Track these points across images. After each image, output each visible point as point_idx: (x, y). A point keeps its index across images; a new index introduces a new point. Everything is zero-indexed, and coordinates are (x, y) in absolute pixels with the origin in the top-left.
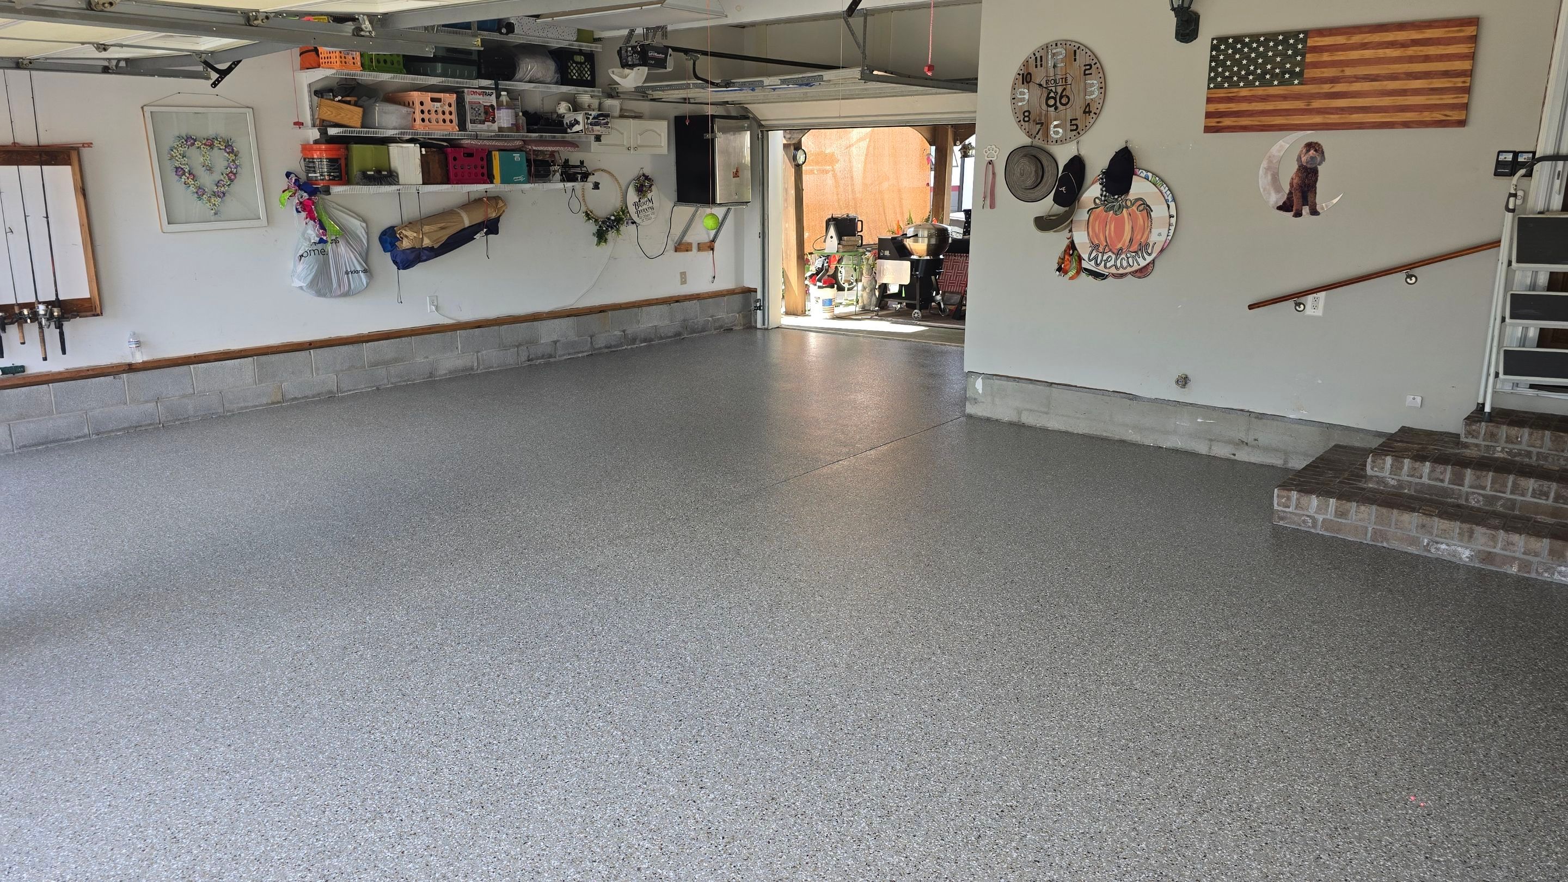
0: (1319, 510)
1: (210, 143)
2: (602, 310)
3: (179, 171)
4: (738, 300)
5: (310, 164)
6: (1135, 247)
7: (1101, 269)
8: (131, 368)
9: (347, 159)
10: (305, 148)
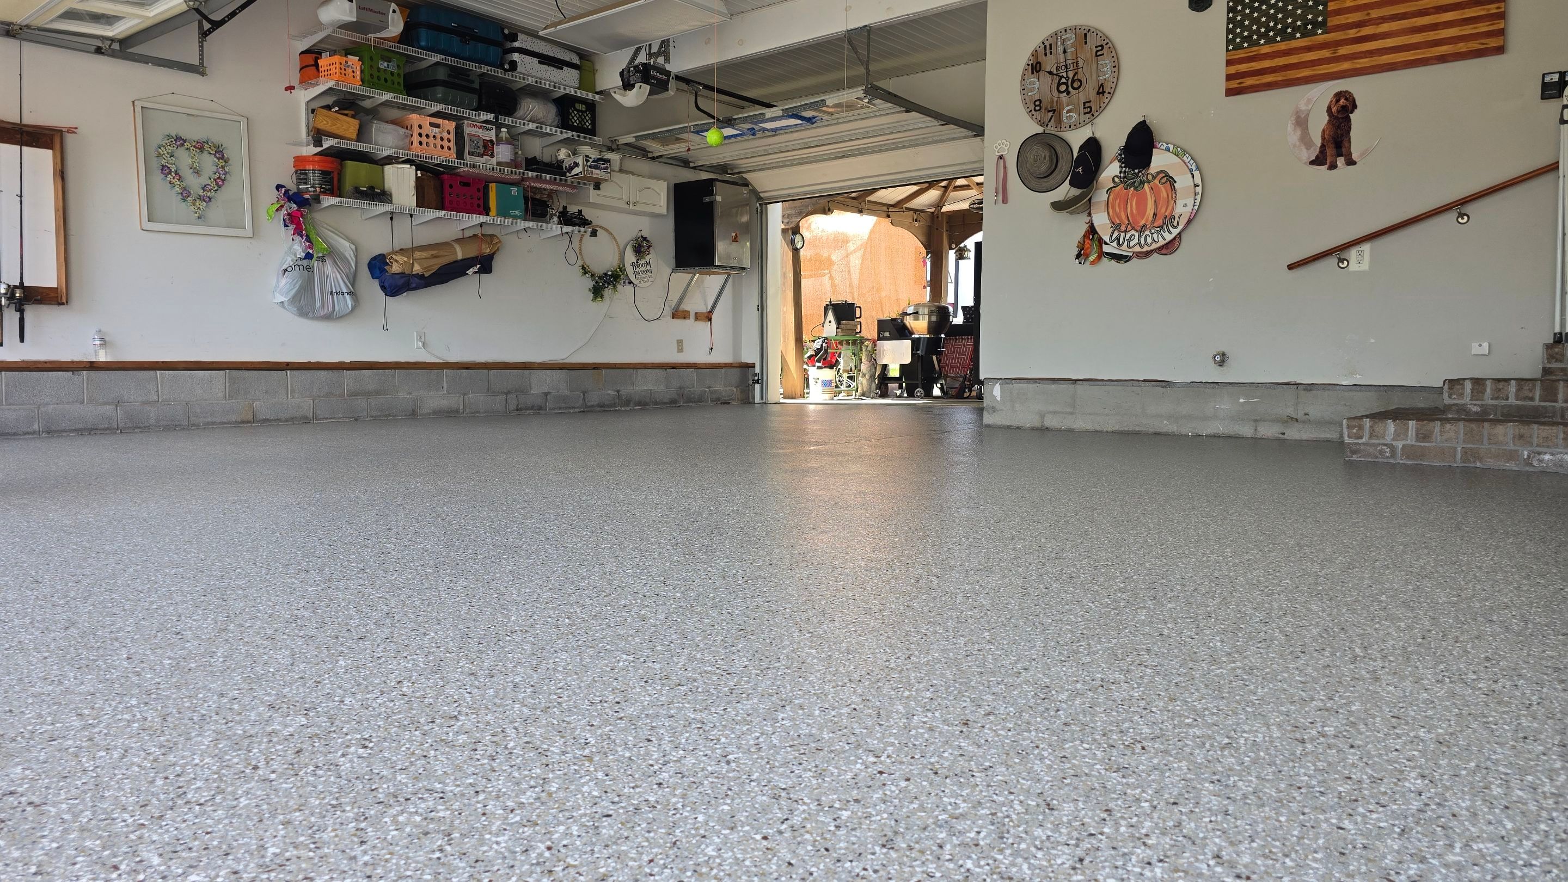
0: (1397, 436)
1: (200, 147)
2: (596, 367)
3: (165, 170)
4: (735, 374)
5: (302, 176)
6: (1159, 222)
7: (1124, 251)
8: (93, 366)
9: (341, 173)
10: (299, 160)
